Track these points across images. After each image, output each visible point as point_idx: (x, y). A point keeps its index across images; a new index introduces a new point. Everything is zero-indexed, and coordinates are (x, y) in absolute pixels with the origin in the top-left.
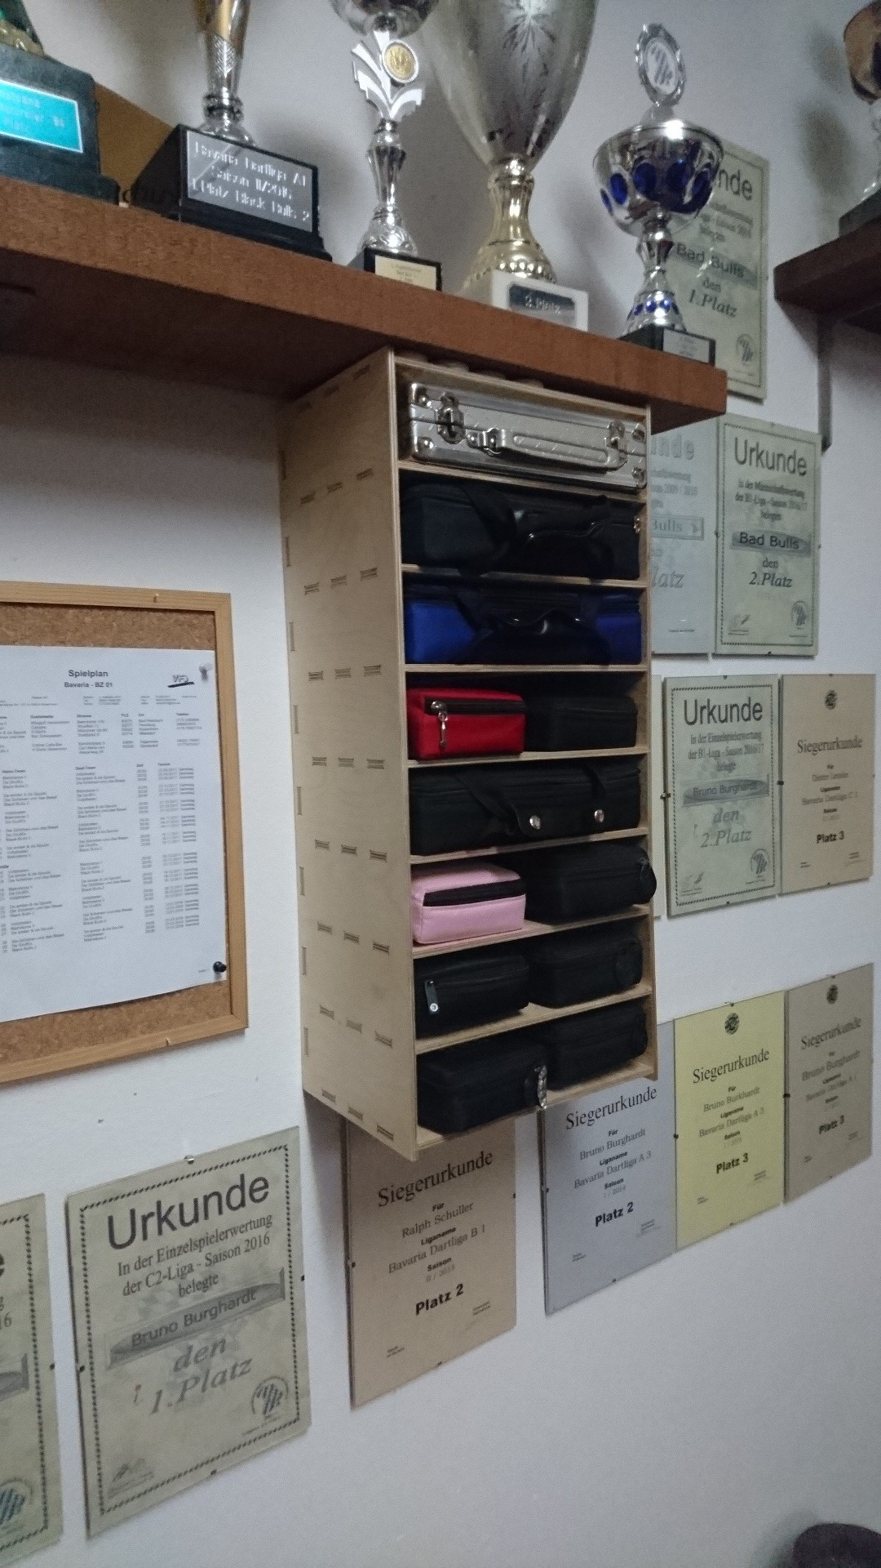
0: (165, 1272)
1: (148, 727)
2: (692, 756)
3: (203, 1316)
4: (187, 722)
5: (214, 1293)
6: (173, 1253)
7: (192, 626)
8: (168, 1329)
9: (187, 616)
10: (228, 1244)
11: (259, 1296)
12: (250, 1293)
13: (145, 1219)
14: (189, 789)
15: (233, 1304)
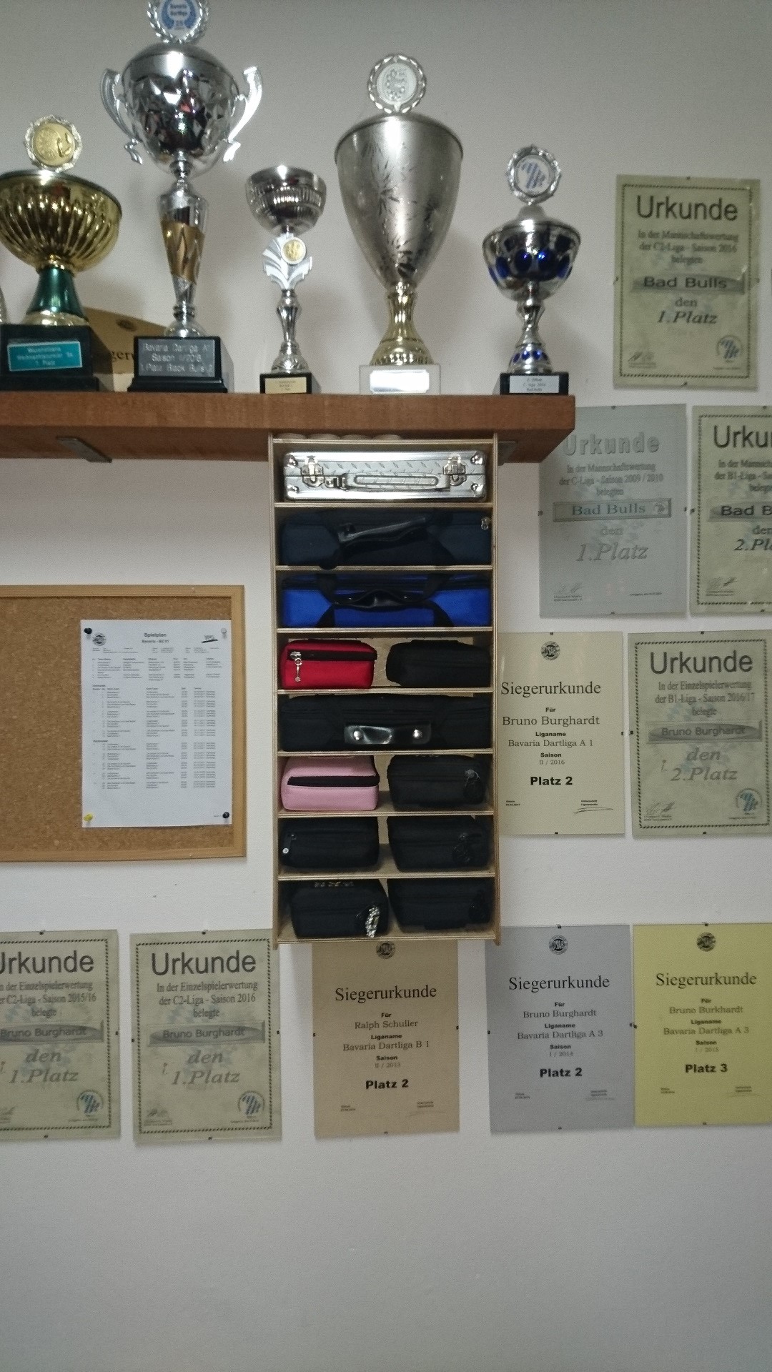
0: (185, 998)
1: (189, 666)
2: (660, 700)
3: (209, 1034)
4: (212, 663)
5: (215, 1022)
6: (191, 988)
7: (219, 606)
8: (186, 1034)
9: (215, 600)
10: (228, 993)
11: (247, 1034)
12: (240, 1030)
13: (175, 961)
14: (212, 704)
15: (228, 1033)
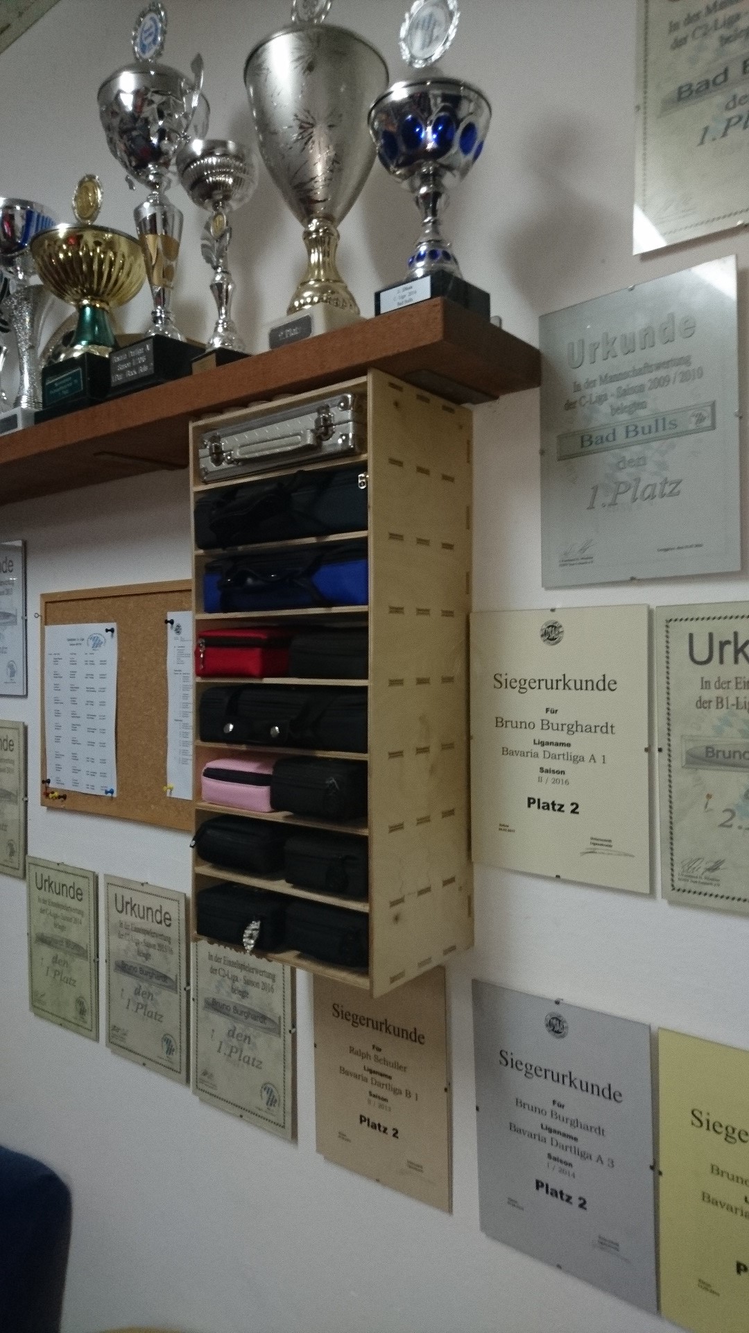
0: (226, 972)
2: (702, 704)
3: (242, 1013)
5: (246, 1003)
6: (230, 963)
8: (227, 1007)
10: (255, 977)
11: (268, 1024)
12: (263, 1018)
15: (255, 1018)
